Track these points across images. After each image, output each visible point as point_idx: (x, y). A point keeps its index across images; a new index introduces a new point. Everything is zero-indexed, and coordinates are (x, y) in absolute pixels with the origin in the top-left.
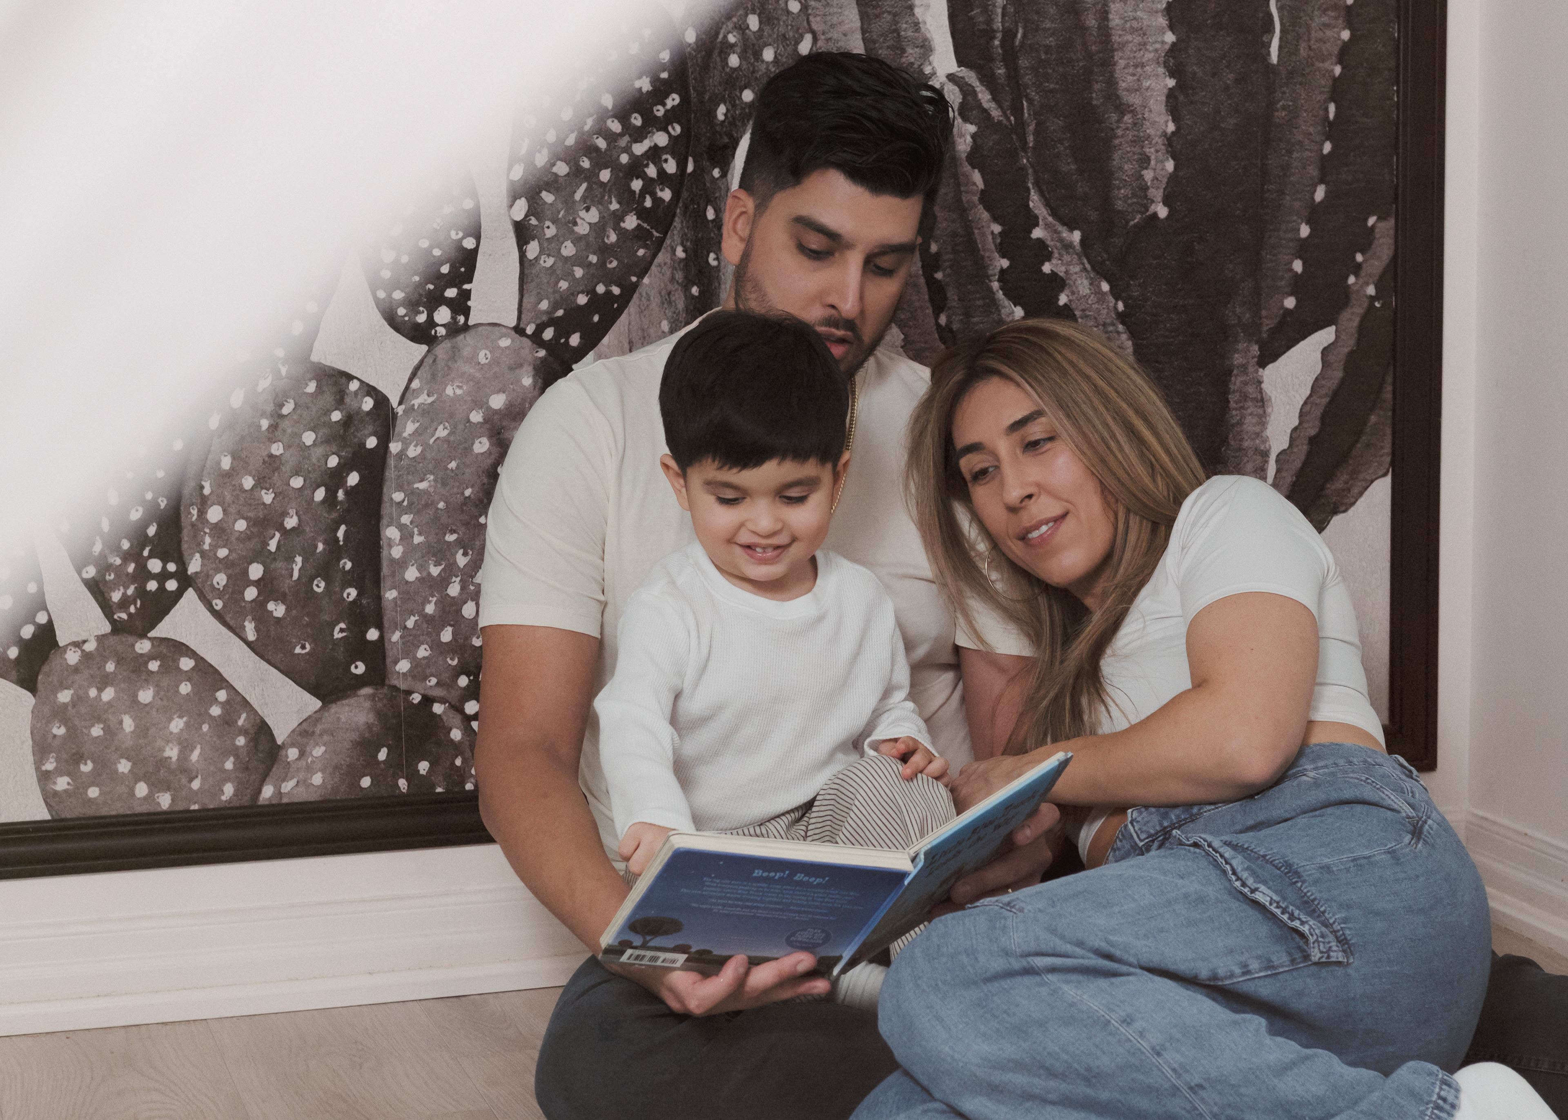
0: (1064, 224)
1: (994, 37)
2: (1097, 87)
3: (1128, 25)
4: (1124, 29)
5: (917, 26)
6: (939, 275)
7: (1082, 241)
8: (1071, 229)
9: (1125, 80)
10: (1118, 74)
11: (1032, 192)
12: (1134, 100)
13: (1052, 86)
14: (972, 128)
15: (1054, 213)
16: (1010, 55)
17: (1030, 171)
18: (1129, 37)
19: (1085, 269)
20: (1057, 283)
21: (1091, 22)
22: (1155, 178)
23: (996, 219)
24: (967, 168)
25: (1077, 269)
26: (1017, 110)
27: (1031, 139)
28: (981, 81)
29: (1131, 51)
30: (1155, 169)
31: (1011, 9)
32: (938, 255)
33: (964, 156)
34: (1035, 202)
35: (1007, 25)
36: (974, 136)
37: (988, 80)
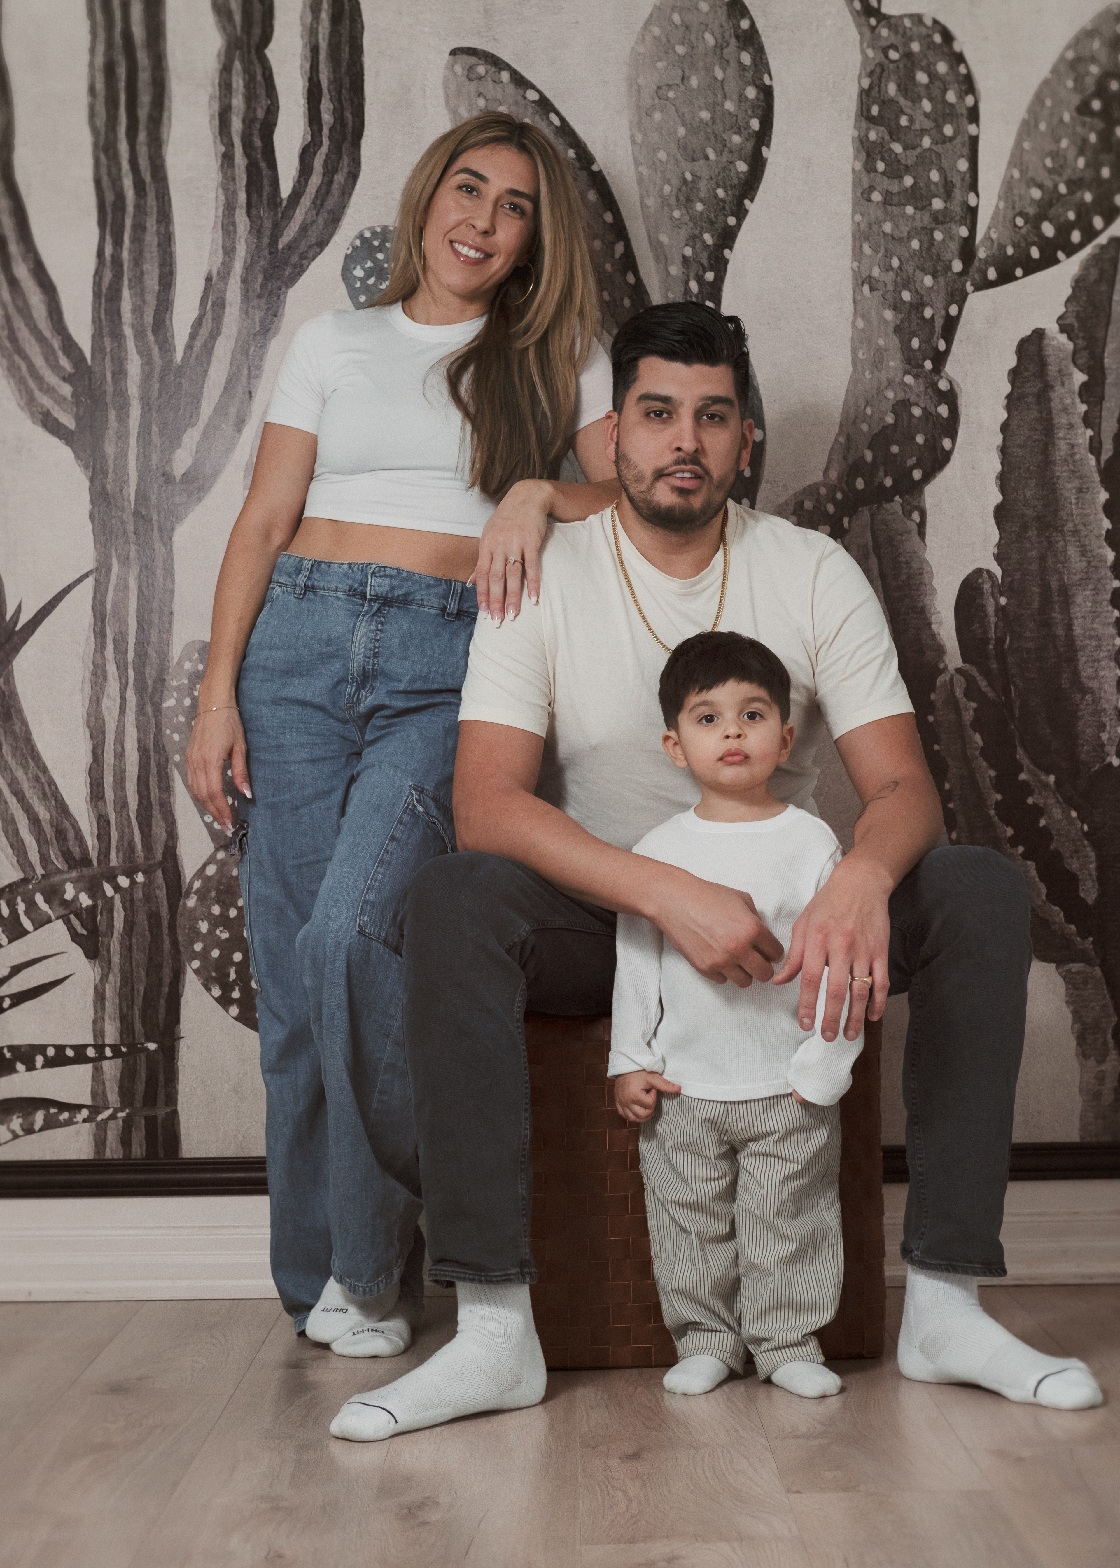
0: (1043, 770)
1: (988, 644)
2: (1065, 676)
3: (1088, 633)
4: (1084, 637)
5: (933, 636)
6: (951, 805)
7: (1055, 782)
8: (1048, 773)
9: (1086, 672)
10: (1080, 666)
11: (1018, 749)
12: (1093, 684)
13: (1032, 676)
14: (974, 705)
15: (1035, 762)
16: (1001, 656)
17: (1017, 734)
18: (1088, 642)
19: (1059, 801)
20: (1039, 811)
21: (1060, 631)
22: (1110, 738)
23: (992, 766)
24: (971, 732)
25: (1053, 801)
26: (1007, 692)
27: (1017, 712)
28: (981, 673)
29: (1091, 651)
30: (1110, 733)
31: (1001, 624)
32: (950, 791)
33: (968, 723)
34: (1020, 754)
35: (998, 635)
36: (975, 710)
37: (986, 673)
